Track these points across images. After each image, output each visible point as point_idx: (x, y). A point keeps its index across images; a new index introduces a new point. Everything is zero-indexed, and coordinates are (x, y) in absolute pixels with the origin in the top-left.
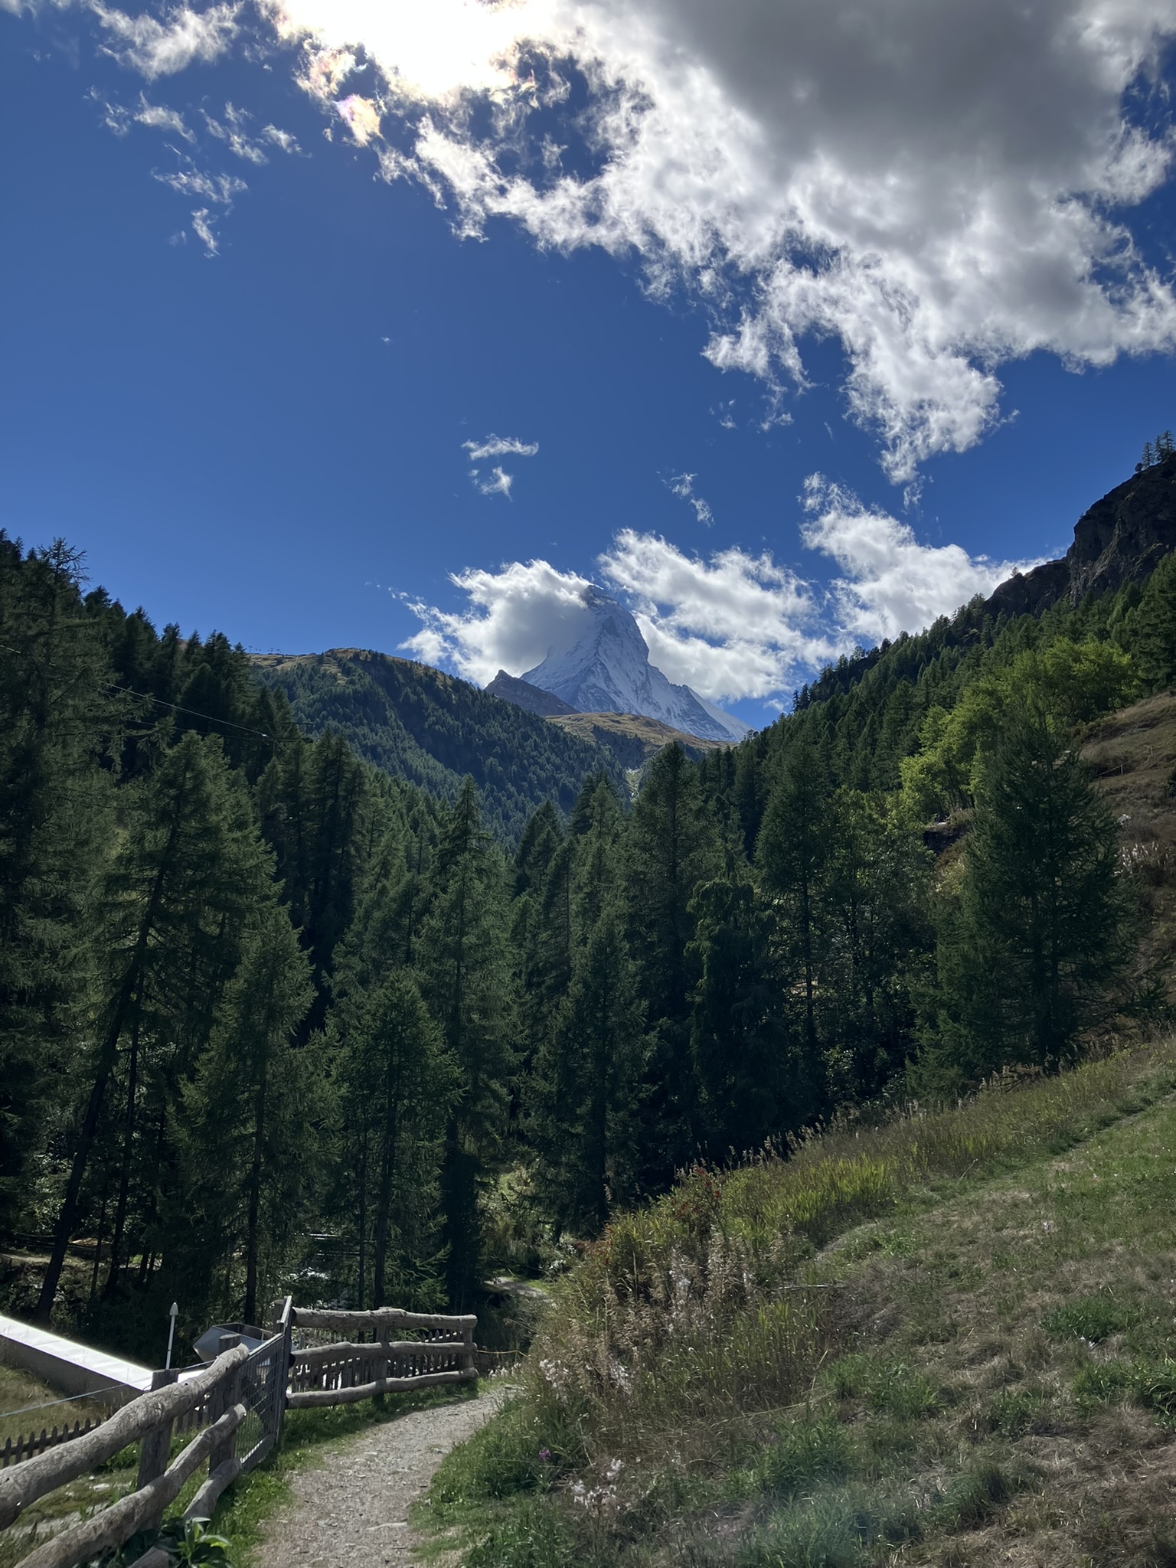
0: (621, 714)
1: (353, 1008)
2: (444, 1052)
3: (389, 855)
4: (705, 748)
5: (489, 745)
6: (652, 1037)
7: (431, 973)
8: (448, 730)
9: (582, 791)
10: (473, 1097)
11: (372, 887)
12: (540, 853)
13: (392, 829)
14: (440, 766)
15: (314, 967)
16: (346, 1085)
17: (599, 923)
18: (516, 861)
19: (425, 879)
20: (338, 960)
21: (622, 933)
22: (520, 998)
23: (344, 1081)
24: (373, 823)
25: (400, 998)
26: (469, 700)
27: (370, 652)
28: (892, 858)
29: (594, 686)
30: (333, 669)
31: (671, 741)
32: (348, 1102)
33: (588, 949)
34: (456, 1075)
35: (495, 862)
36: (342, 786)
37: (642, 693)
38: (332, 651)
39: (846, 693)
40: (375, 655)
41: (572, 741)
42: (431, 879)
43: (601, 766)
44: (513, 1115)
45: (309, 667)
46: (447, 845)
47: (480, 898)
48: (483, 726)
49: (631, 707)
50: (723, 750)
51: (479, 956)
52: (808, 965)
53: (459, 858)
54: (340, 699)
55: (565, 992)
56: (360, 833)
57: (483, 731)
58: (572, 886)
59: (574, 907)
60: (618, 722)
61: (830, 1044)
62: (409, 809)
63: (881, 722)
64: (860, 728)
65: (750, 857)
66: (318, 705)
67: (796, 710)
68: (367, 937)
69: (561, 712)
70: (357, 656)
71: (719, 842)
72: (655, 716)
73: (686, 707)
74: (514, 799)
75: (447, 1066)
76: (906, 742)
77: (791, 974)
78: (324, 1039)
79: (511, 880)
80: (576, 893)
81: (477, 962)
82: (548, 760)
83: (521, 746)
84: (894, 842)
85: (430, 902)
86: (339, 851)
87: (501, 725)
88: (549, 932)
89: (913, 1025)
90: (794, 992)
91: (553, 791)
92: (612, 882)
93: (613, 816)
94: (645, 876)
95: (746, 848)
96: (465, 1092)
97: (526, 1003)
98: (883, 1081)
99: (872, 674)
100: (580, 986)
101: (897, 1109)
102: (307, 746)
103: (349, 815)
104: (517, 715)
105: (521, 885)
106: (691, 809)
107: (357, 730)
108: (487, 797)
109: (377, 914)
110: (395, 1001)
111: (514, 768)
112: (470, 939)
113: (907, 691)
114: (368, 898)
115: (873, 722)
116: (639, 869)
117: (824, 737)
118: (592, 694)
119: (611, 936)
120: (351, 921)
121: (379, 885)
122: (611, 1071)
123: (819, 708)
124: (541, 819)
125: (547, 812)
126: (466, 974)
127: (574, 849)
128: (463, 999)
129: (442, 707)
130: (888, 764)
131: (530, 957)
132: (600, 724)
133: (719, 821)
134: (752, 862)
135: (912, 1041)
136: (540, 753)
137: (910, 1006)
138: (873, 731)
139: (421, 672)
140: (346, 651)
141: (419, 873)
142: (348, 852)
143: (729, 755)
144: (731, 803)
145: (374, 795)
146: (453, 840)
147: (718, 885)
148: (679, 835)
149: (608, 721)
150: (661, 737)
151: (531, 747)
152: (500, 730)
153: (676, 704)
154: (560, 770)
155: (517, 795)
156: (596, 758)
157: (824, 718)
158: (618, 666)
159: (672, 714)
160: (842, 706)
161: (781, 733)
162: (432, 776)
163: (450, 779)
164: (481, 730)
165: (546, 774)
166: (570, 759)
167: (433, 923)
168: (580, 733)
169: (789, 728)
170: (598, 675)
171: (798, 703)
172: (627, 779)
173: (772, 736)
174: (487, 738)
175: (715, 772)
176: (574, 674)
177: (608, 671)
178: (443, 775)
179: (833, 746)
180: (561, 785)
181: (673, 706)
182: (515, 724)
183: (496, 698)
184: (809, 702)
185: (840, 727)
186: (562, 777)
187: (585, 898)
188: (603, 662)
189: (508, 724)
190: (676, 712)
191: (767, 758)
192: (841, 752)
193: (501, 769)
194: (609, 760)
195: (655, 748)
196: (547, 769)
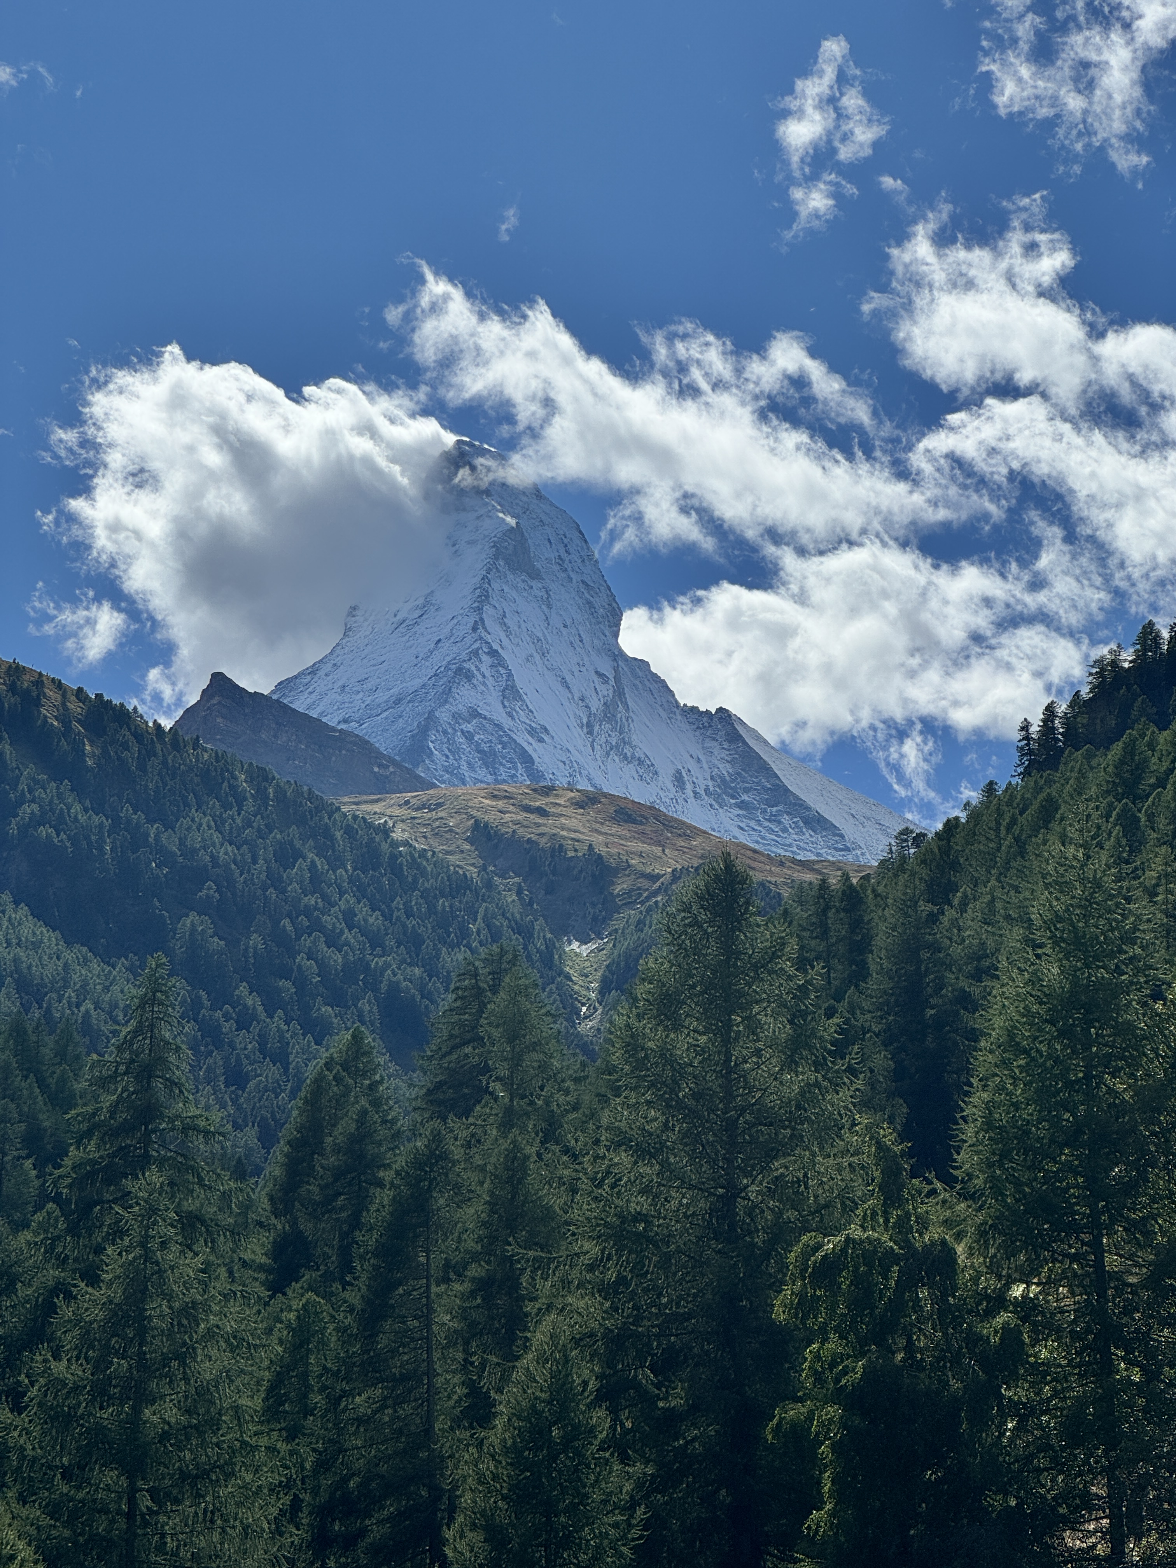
0: (548, 791)
5: (186, 878)
7: (53, 1510)
8: (74, 840)
9: (448, 1002)
12: (338, 1173)
14: (50, 938)
17: (526, 1361)
18: (272, 1199)
21: (592, 1385)
26: (130, 758)
29: (474, 714)
37: (603, 731)
39: (1162, 725)
41: (414, 864)
43: (495, 937)
46: (92, 1149)
47: (190, 1295)
48: (169, 826)
49: (575, 770)
50: (834, 883)
51: (187, 1460)
53: (131, 1184)
57: (170, 842)
58: (436, 1260)
59: (443, 1318)
60: (541, 812)
65: (942, 1168)
67: (1026, 774)
69: (383, 786)
72: (641, 794)
73: (725, 769)
74: (255, 1028)
80: (448, 1280)
81: (183, 1477)
82: (349, 917)
83: (275, 881)
85: (51, 1309)
87: (219, 822)
88: (377, 1391)
90: (1076, 1545)
91: (365, 1005)
92: (555, 1246)
94: (648, 1223)
100: (476, 1537)
104: (261, 795)
105: (287, 1264)
111: (256, 940)
112: (163, 1413)
116: (633, 1208)
118: (469, 736)
119: (561, 1392)
124: (338, 1079)
125: (353, 1061)
126: (153, 1511)
127: (439, 1159)
129: (57, 776)
131: (323, 1465)
132: (492, 818)
134: (950, 1181)
136: (324, 897)
143: (851, 897)
146: (111, 1135)
147: (857, 1245)
149: (511, 808)
150: (657, 850)
151: (301, 883)
152: (216, 837)
153: (699, 760)
154: (382, 945)
155: (263, 1016)
156: (481, 911)
157: (1108, 792)
158: (537, 657)
159: (689, 787)
160: (1154, 760)
161: (992, 834)
162: (29, 967)
163: (78, 974)
164: (164, 838)
165: (345, 957)
166: (409, 914)
167: (59, 1368)
168: (434, 842)
169: (1013, 821)
170: (484, 684)
171: (1031, 752)
172: (567, 969)
173: (968, 843)
174: (180, 859)
175: (813, 943)
176: (418, 682)
177: (510, 675)
178: (60, 963)
179: (1136, 869)
180: (384, 987)
181: (692, 765)
182: (258, 822)
183: (205, 750)
184: (1062, 751)
185: (1150, 817)
186: (387, 965)
187: (472, 1294)
188: (496, 646)
189: (239, 821)
190: (702, 783)
191: (956, 902)
192: (1157, 885)
193: (216, 943)
194: (518, 916)
195: (643, 883)
196: (347, 944)
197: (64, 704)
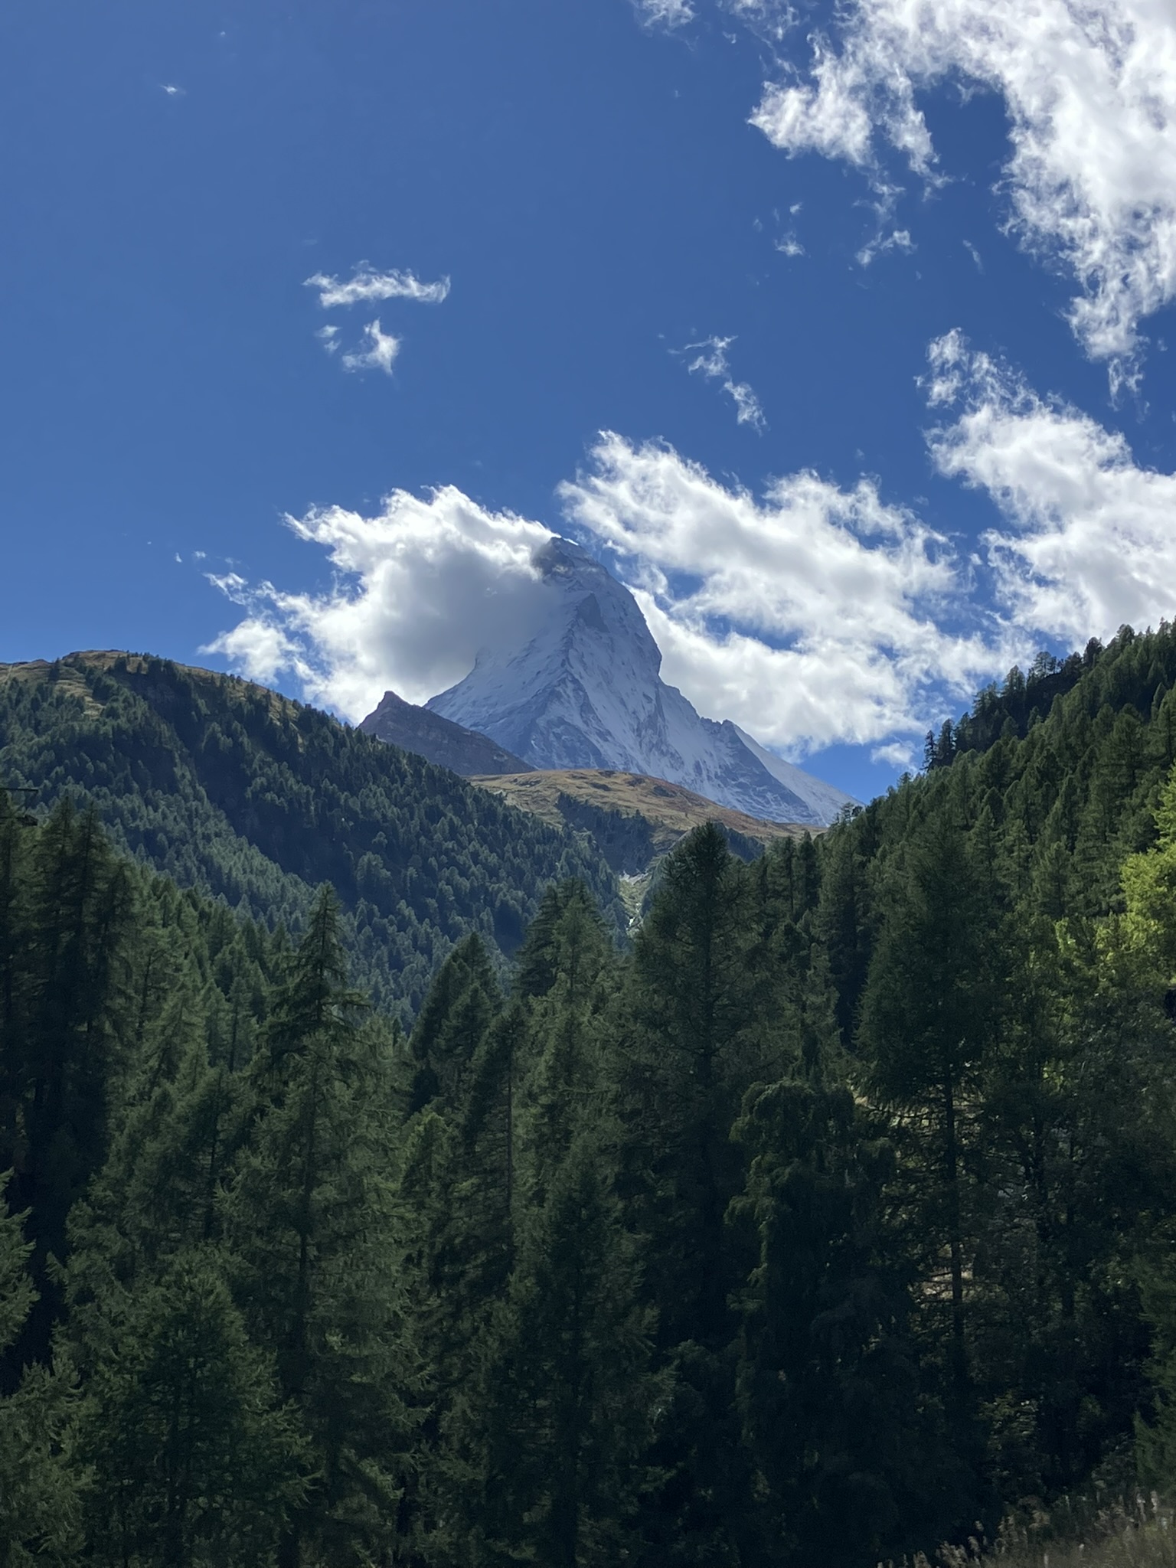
0: (609, 774)
1: (104, 1323)
2: (275, 1406)
3: (175, 1034)
4: (765, 836)
5: (366, 828)
6: (665, 1378)
7: (251, 1257)
8: (290, 802)
9: (537, 914)
10: (331, 1490)
11: (144, 1096)
12: (458, 1031)
13: (183, 986)
14: (273, 868)
15: (32, 1245)
16: (91, 1468)
17: (567, 1163)
18: (414, 1047)
19: (242, 1079)
20: (77, 1233)
21: (610, 1181)
22: (419, 1303)
23: (86, 1461)
24: (146, 976)
25: (194, 1306)
26: (329, 746)
27: (146, 657)
28: (1108, 1042)
29: (561, 721)
30: (76, 689)
31: (702, 823)
32: (94, 1504)
33: (546, 1212)
34: (296, 1450)
35: (373, 1048)
36: (90, 907)
37: (648, 734)
38: (75, 656)
39: (1022, 737)
40: (155, 664)
41: (519, 822)
42: (254, 1080)
43: (573, 868)
44: (403, 1525)
45: (33, 685)
46: (283, 1016)
47: (345, 1116)
48: (354, 794)
49: (628, 760)
50: (798, 839)
51: (340, 1225)
52: (954, 1241)
53: (306, 1040)
54: (91, 744)
55: (503, 1294)
56: (121, 993)
57: (355, 804)
58: (518, 1095)
59: (520, 1131)
60: (605, 788)
61: (995, 1390)
62: (215, 949)
63: (1086, 790)
64: (1048, 800)
65: (846, 1039)
66: (48, 756)
67: (931, 767)
68: (133, 1189)
69: (500, 769)
70: (121, 664)
71: (790, 1009)
72: (672, 777)
73: (729, 761)
74: (410, 930)
75: (279, 1434)
76: (1131, 826)
77: (923, 1258)
78: (50, 1381)
79: (404, 1082)
80: (525, 1106)
81: (338, 1236)
82: (475, 856)
83: (425, 832)
84: (1111, 1011)
85: (252, 1122)
86: (84, 1028)
87: (388, 792)
88: (474, 1180)
89: (1147, 1352)
90: (929, 1291)
91: (484, 916)
92: (591, 1086)
93: (595, 962)
94: (653, 1072)
95: (840, 1023)
96: (314, 1482)
97: (430, 1313)
98: (1094, 1458)
99: (1068, 702)
100: (529, 1282)
101: (1120, 1510)
102: (25, 832)
103: (103, 960)
104: (417, 774)
105: (423, 1091)
106: (738, 949)
107: (120, 802)
108: (360, 928)
109: (151, 1146)
110: (184, 1309)
111: (411, 871)
112: (326, 1193)
113: (1133, 732)
114: (133, 1116)
115: (1071, 789)
116: (643, 1060)
117: (981, 817)
118: (558, 736)
119: (588, 1185)
120: (103, 1159)
121: (157, 1092)
122: (586, 1442)
123: (976, 765)
124: (461, 968)
125: (472, 954)
126: (318, 1259)
127: (522, 1023)
128: (313, 1307)
129: (279, 759)
130: (1102, 868)
131: (439, 1226)
132: (572, 791)
133: (791, 973)
134: (851, 1048)
135: (1148, 1382)
136: (459, 843)
137: (1142, 1316)
138: (1070, 807)
139: (240, 695)
140: (101, 656)
141: (231, 1069)
142: (99, 1030)
143: (809, 849)
144: (812, 939)
145: (151, 923)
146: (296, 1006)
147: (789, 1089)
148: (718, 997)
149: (585, 785)
150: (683, 815)
151: (443, 833)
152: (387, 802)
153: (711, 755)
154: (497, 876)
155: (416, 922)
156: (564, 854)
157: (982, 782)
158: (604, 684)
159: (704, 773)
160: (1014, 760)
161: (903, 809)
162: (258, 887)
163: (291, 892)
164: (351, 802)
165: (471, 884)
166: (516, 855)
167: (256, 1162)
168: (532, 807)
169: (918, 800)
170: (569, 702)
171: (934, 753)
172: (621, 893)
173: (887, 815)
174: (361, 816)
175: (782, 880)
176: (524, 700)
177: (586, 694)
178: (279, 885)
179: (999, 834)
180: (498, 904)
181: (707, 758)
182: (415, 792)
183: (380, 743)
184: (955, 752)
185: (1010, 799)
186: (500, 889)
187: (542, 1115)
188: (577, 677)
189: (401, 791)
190: (712, 769)
191: (878, 854)
192: (1013, 845)
193: (387, 873)
194: (588, 857)
195: (673, 836)
196: (473, 874)
197: (284, 710)
